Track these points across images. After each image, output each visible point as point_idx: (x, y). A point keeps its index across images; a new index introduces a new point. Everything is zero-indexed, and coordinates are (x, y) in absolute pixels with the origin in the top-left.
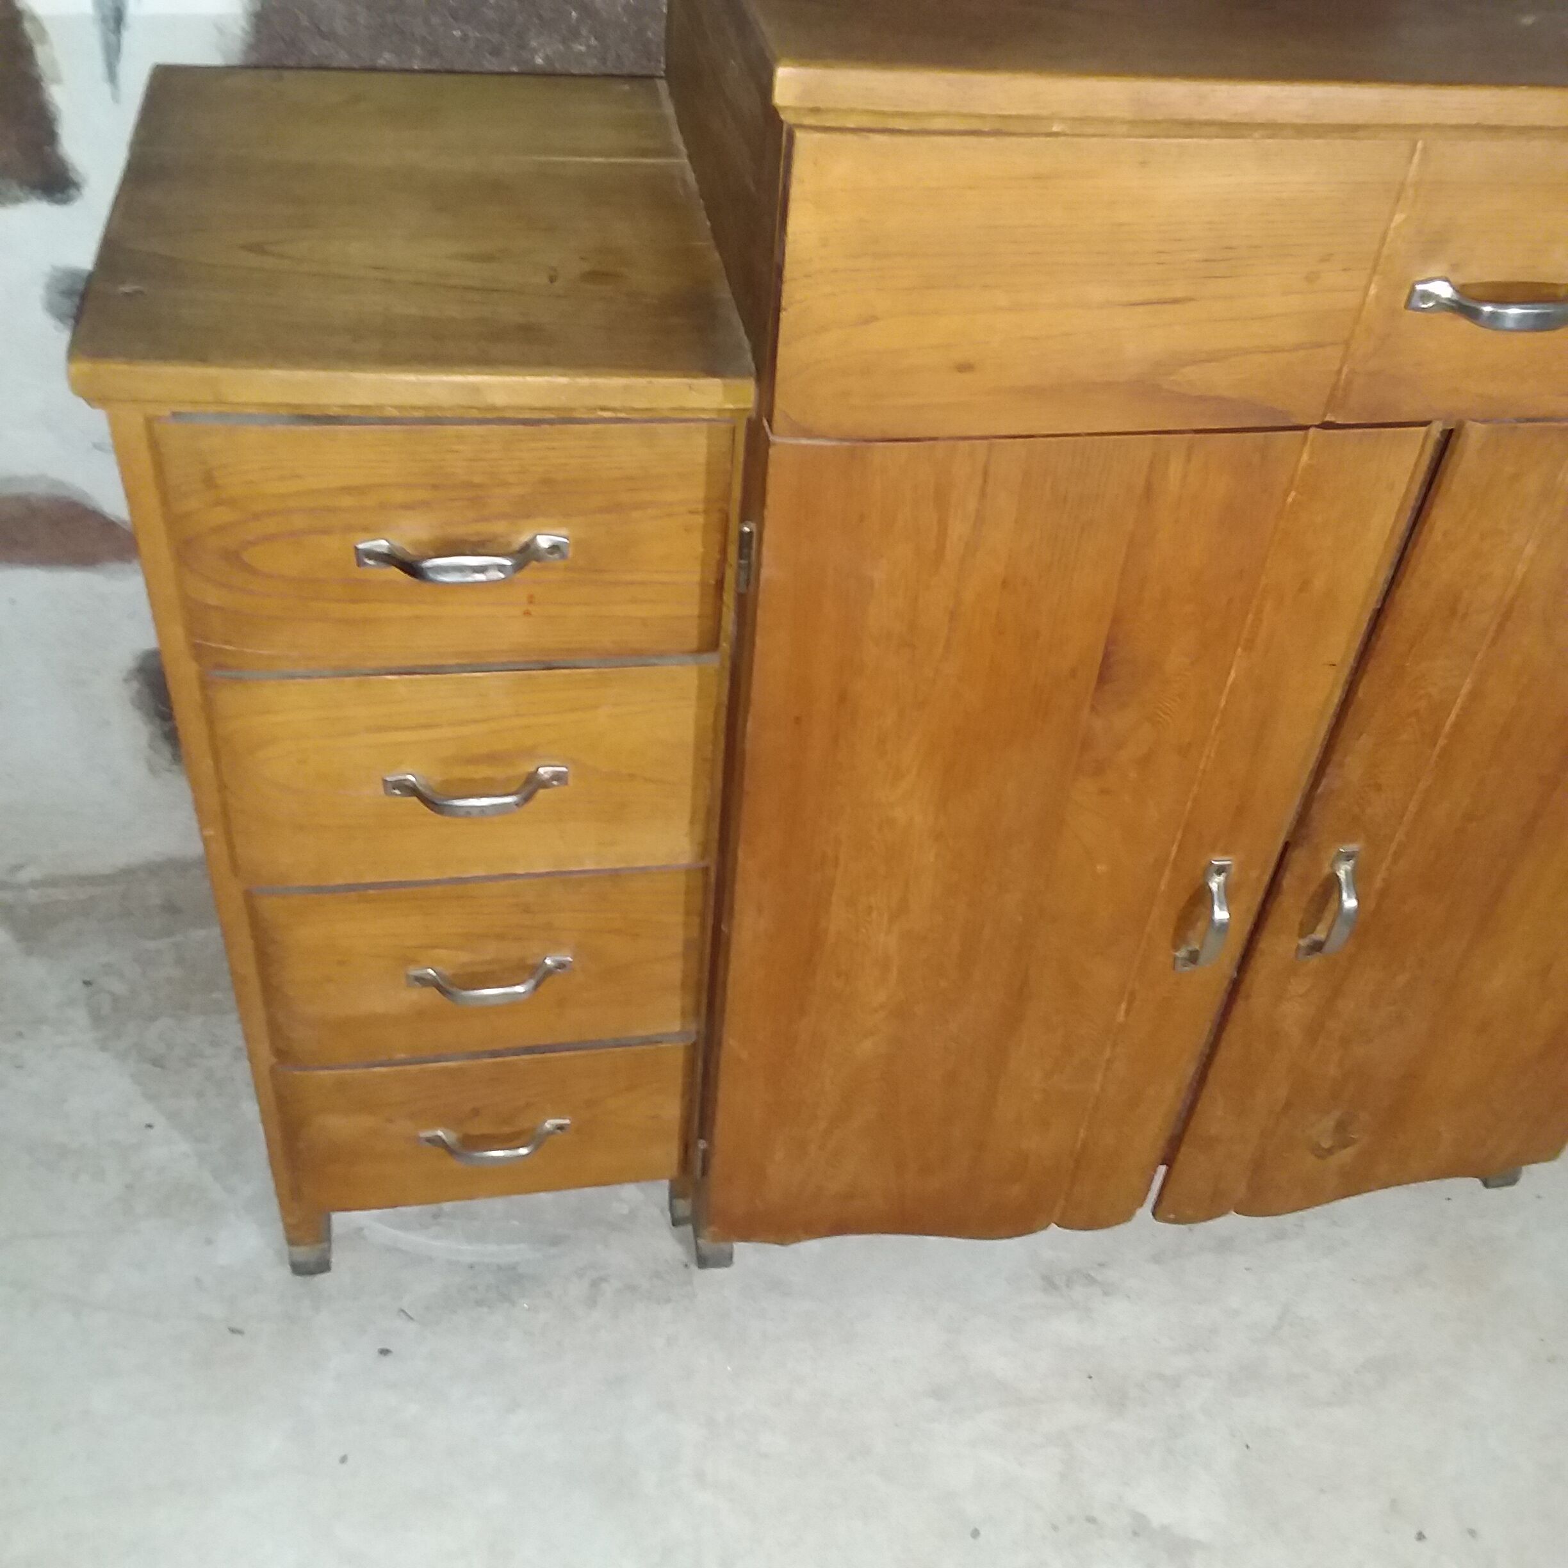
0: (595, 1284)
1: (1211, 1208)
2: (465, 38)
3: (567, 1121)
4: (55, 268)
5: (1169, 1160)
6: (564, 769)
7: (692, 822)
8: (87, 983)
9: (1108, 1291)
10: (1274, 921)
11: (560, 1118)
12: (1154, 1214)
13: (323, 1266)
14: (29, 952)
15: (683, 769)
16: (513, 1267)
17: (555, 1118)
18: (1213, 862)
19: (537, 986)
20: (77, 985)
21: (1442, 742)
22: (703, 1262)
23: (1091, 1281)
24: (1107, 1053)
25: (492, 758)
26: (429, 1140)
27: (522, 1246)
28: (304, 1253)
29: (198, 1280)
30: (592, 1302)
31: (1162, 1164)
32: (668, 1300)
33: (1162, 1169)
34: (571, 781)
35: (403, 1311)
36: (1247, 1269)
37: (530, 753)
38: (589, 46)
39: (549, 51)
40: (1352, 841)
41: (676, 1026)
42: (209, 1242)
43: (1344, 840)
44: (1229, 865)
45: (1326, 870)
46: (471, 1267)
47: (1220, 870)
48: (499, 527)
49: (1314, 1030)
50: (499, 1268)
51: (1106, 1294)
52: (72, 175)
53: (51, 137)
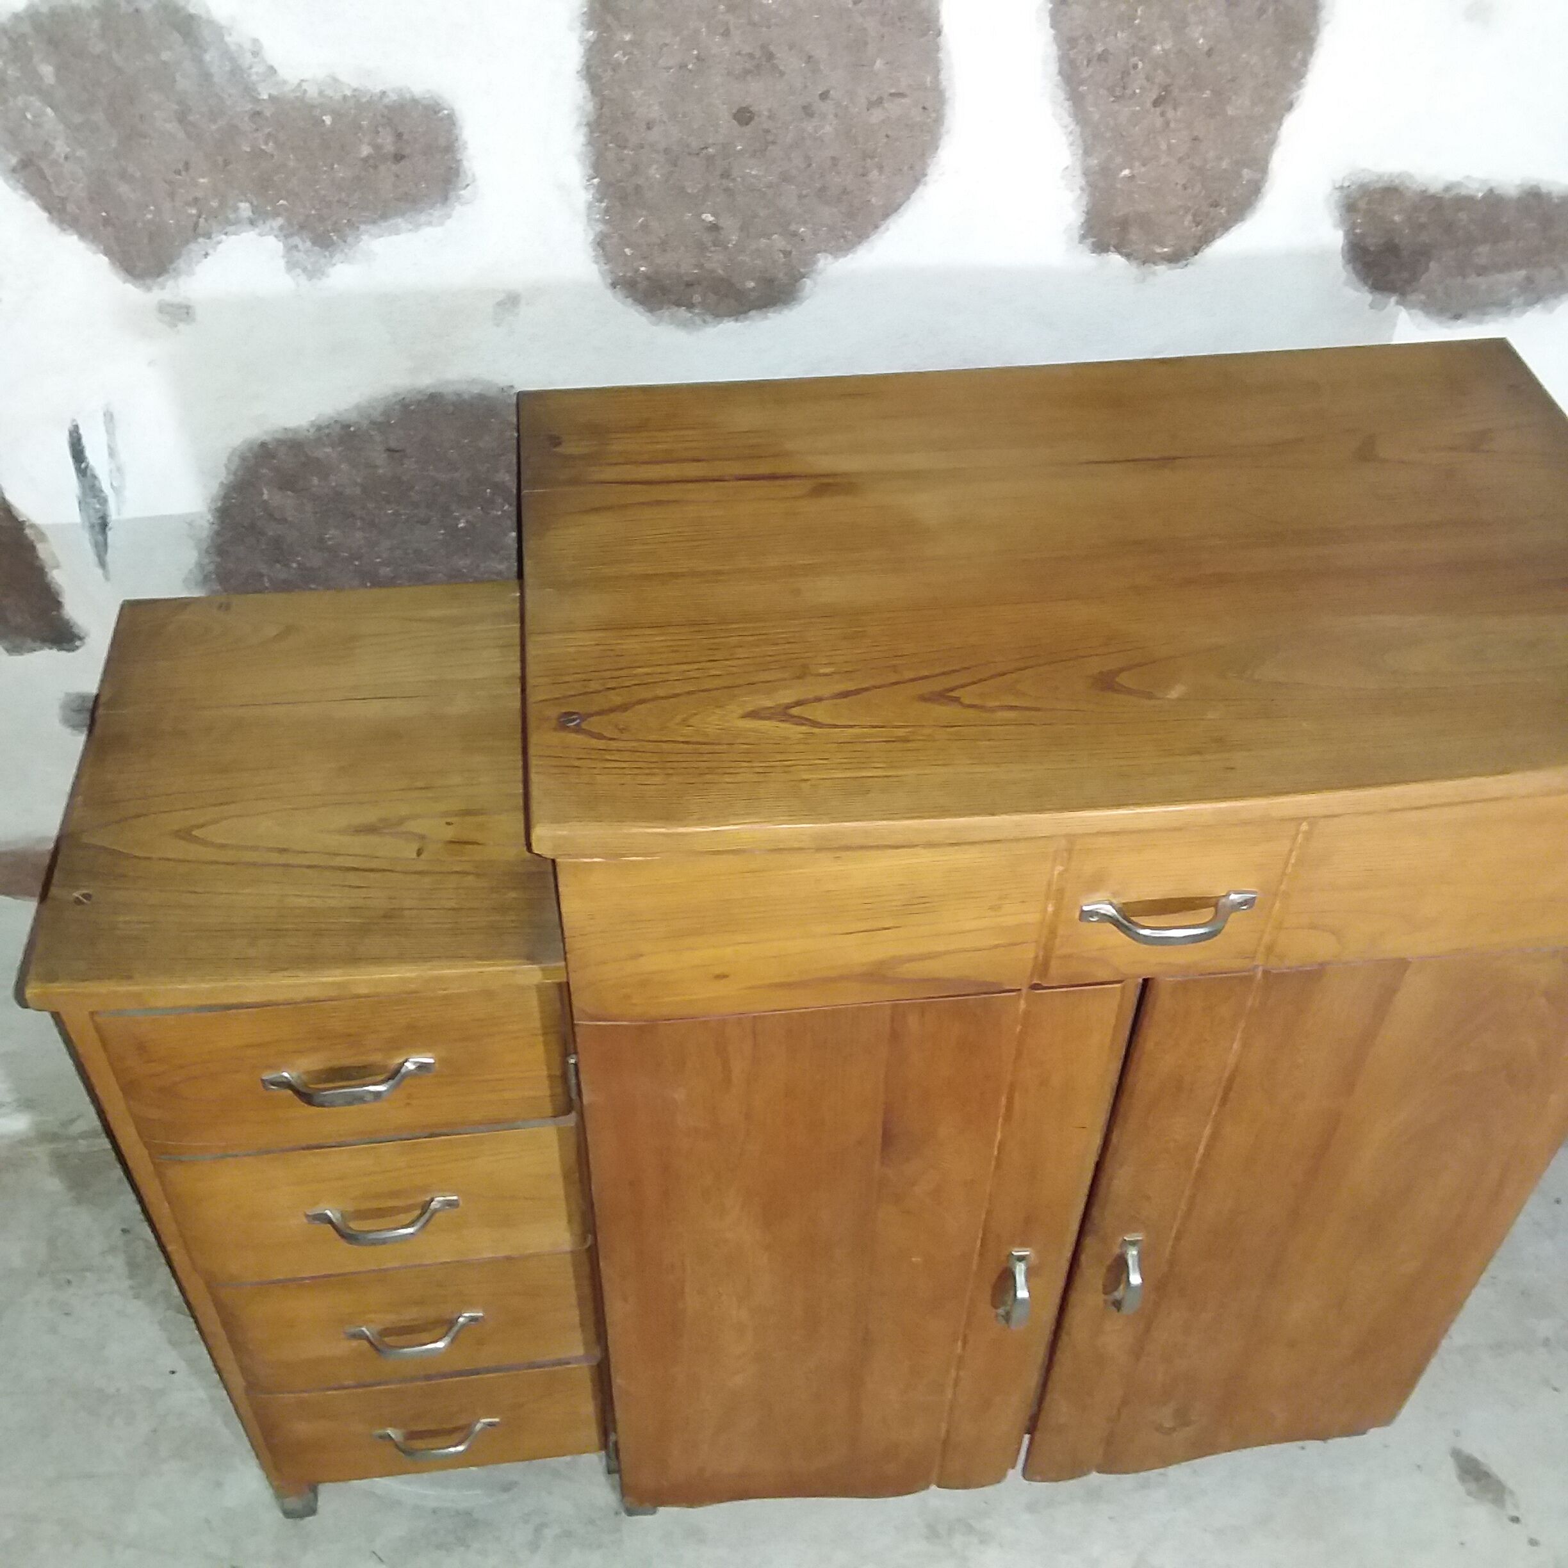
0: (539, 1529)
1: (1073, 1469)
2: (396, 514)
3: (497, 1420)
4: (67, 694)
5: (1031, 1430)
6: (455, 1198)
7: (569, 1221)
8: (124, 1231)
9: (985, 1539)
10: (1079, 1283)
11: (490, 1418)
12: (1024, 1476)
13: (312, 1511)
14: (79, 1201)
15: (557, 1189)
16: (468, 1513)
17: (487, 1418)
18: (1013, 1253)
19: (453, 1341)
20: (118, 1232)
21: (1196, 1165)
22: (630, 1512)
23: (970, 1529)
24: (953, 1373)
25: (394, 1194)
26: (381, 1437)
27: (479, 1492)
28: (293, 1503)
29: (207, 1521)
30: (534, 1546)
31: (1026, 1433)
32: (600, 1546)
33: (1027, 1437)
34: (461, 1203)
35: (374, 1553)
36: (1110, 1518)
37: (425, 1189)
38: (503, 511)
39: (470, 518)
40: (1135, 1231)
41: (579, 1351)
42: (219, 1484)
43: (1127, 1231)
44: (1027, 1255)
45: (1117, 1251)
46: (434, 1512)
47: (1021, 1259)
48: (376, 1058)
49: (1137, 1352)
50: (458, 1513)
51: (982, 1542)
52: (76, 630)
53: (58, 605)
